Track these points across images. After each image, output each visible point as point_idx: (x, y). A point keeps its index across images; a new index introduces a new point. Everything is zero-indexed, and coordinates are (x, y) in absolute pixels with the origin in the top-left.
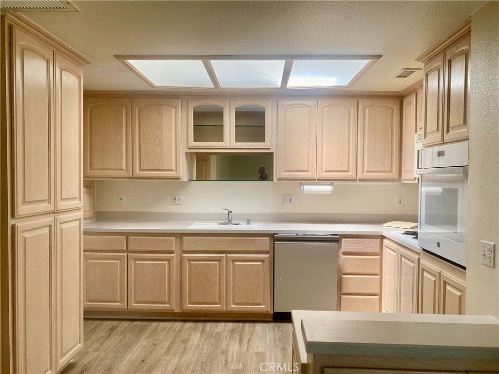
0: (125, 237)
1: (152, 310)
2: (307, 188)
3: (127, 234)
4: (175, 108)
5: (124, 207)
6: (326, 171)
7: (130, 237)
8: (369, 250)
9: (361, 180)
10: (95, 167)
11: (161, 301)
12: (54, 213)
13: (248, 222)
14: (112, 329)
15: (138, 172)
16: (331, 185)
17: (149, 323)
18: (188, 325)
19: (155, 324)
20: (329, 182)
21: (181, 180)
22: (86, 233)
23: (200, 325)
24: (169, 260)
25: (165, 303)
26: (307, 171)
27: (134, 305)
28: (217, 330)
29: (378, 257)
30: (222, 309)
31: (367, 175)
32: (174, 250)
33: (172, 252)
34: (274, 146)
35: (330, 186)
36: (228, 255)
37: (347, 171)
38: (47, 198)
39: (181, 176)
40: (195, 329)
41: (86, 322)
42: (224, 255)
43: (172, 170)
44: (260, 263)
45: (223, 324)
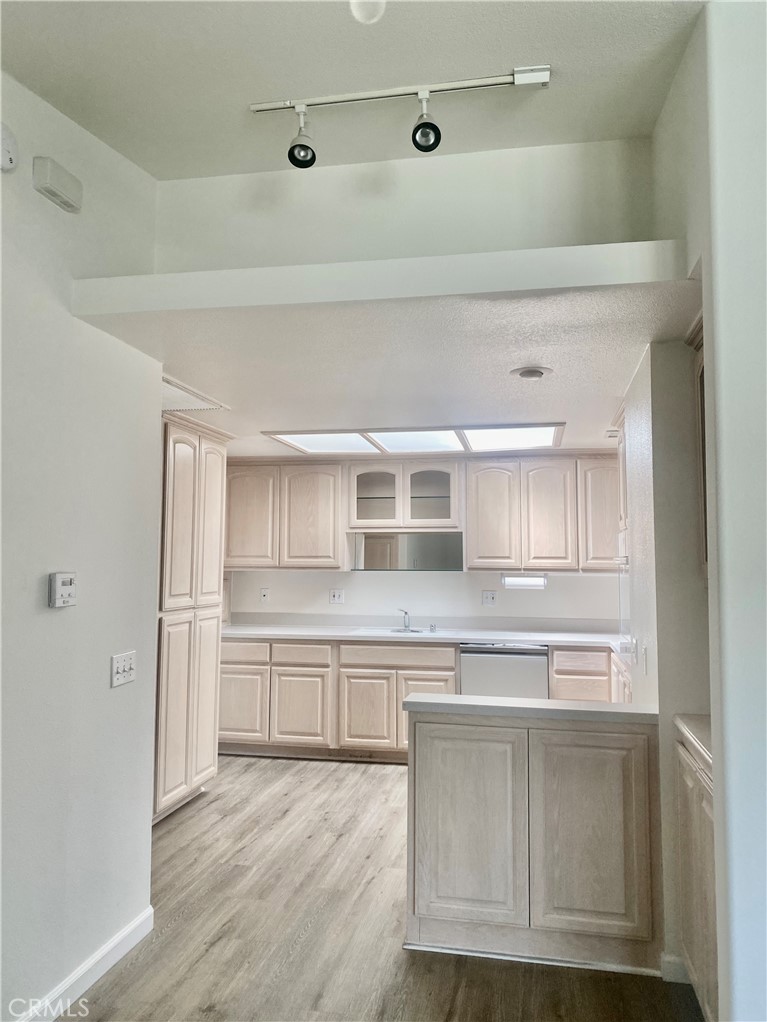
0: (268, 645)
1: (300, 743)
2: (509, 581)
3: (271, 641)
4: (334, 476)
5: (269, 606)
6: (534, 558)
7: (274, 645)
8: (592, 668)
9: (584, 570)
10: (233, 554)
11: (312, 731)
12: (194, 608)
13: (433, 628)
14: (249, 766)
15: (286, 560)
16: (545, 576)
17: (296, 762)
18: (346, 766)
19: (303, 763)
20: (542, 573)
21: (340, 570)
22: (225, 639)
23: (363, 767)
24: (322, 676)
25: (316, 735)
26: (508, 558)
27: (278, 737)
28: (384, 772)
29: (605, 678)
30: (391, 746)
31: (592, 563)
32: (330, 663)
33: (327, 666)
34: (463, 524)
35: (542, 579)
36: (400, 672)
37: (565, 558)
38: (188, 592)
39: (340, 565)
40: (355, 770)
41: (221, 757)
42: (394, 671)
43: (330, 557)
44: (442, 684)
45: (393, 767)
